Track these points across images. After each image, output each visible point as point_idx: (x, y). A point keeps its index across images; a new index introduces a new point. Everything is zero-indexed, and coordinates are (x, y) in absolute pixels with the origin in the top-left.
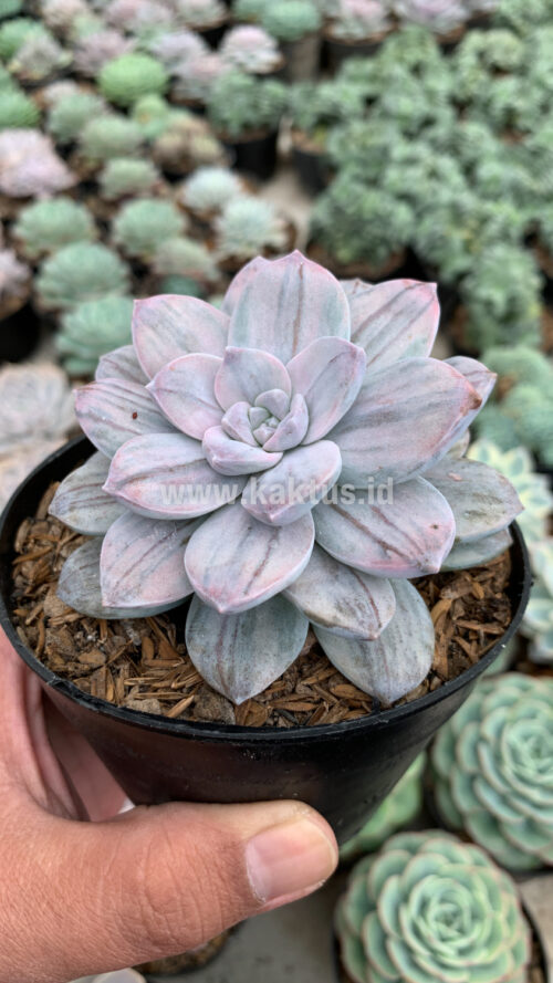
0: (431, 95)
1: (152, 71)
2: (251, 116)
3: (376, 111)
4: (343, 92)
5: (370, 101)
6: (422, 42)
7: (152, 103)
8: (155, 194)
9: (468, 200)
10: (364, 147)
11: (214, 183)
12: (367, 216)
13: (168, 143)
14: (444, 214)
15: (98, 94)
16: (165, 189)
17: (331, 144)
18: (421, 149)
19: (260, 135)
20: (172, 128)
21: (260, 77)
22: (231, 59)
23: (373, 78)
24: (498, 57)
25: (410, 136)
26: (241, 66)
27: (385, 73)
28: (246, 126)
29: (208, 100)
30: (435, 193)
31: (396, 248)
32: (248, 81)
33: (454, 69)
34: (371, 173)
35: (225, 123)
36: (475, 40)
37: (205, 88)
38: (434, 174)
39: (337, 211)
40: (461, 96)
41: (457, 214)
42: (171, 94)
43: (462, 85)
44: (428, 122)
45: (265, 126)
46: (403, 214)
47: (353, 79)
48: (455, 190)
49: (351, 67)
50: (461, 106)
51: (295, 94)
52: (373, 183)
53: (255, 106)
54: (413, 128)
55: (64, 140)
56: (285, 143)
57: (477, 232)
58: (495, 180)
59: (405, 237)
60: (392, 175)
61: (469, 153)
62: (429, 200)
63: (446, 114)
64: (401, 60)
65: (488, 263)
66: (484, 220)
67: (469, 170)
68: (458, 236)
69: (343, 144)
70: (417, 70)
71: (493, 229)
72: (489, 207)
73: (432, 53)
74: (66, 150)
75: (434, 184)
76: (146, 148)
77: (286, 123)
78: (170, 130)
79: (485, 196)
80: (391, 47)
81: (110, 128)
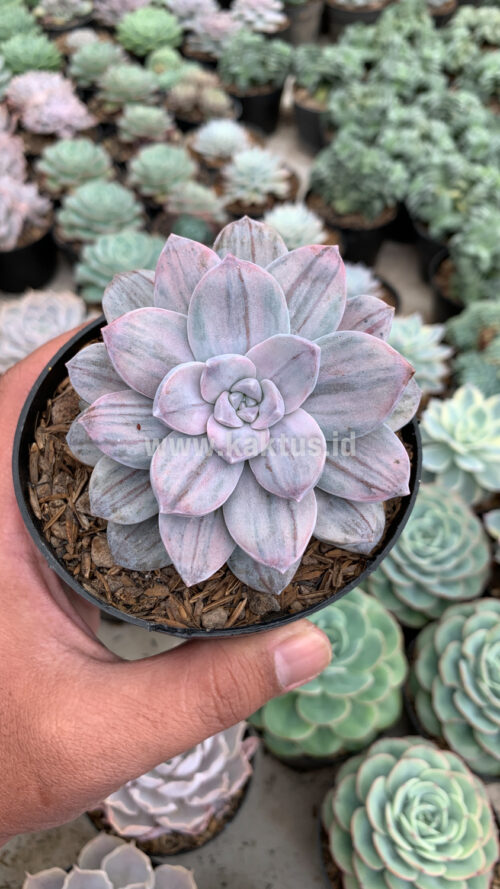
0: (425, 63)
1: (168, 24)
2: (259, 73)
3: (374, 74)
4: (345, 55)
5: (369, 65)
6: (418, 13)
7: (167, 54)
8: (168, 140)
9: (458, 162)
10: (362, 108)
11: (223, 133)
12: (366, 170)
13: (182, 93)
14: (435, 174)
15: (116, 43)
16: (177, 136)
17: (333, 104)
18: (416, 113)
19: (266, 90)
20: (186, 80)
21: (269, 36)
22: (241, 17)
23: (372, 44)
24: (487, 31)
25: (405, 101)
26: (250, 23)
27: (383, 39)
28: (254, 82)
29: (218, 54)
30: (428, 154)
31: (391, 203)
32: (258, 39)
33: (447, 41)
34: (370, 132)
35: (234, 77)
36: (467, 14)
37: (217, 43)
38: (426, 137)
39: (338, 165)
40: (453, 66)
41: (447, 175)
42: (185, 46)
43: (454, 56)
44: (422, 89)
45: (270, 82)
46: (398, 172)
47: (353, 43)
48: (446, 152)
49: (352, 32)
50: (452, 75)
51: (301, 54)
52: (372, 141)
53: (263, 64)
54: (407, 93)
55: (84, 83)
56: (287, 100)
57: (465, 192)
58: (484, 146)
59: (399, 193)
60: (389, 135)
61: (459, 119)
62: (423, 160)
63: (438, 81)
64: (399, 29)
65: (476, 221)
66: (473, 182)
67: (458, 135)
68: (448, 196)
69: (343, 105)
70: (412, 39)
71: (480, 190)
72: (478, 170)
73: (426, 24)
74: (87, 93)
75: (428, 146)
76: (161, 96)
77: (291, 81)
78: (185, 81)
79: (473, 161)
80: (389, 15)
81: (129, 75)
